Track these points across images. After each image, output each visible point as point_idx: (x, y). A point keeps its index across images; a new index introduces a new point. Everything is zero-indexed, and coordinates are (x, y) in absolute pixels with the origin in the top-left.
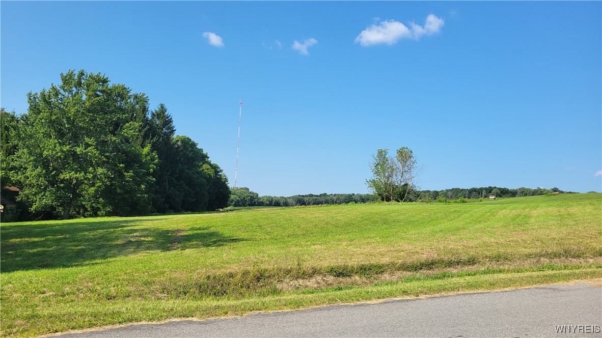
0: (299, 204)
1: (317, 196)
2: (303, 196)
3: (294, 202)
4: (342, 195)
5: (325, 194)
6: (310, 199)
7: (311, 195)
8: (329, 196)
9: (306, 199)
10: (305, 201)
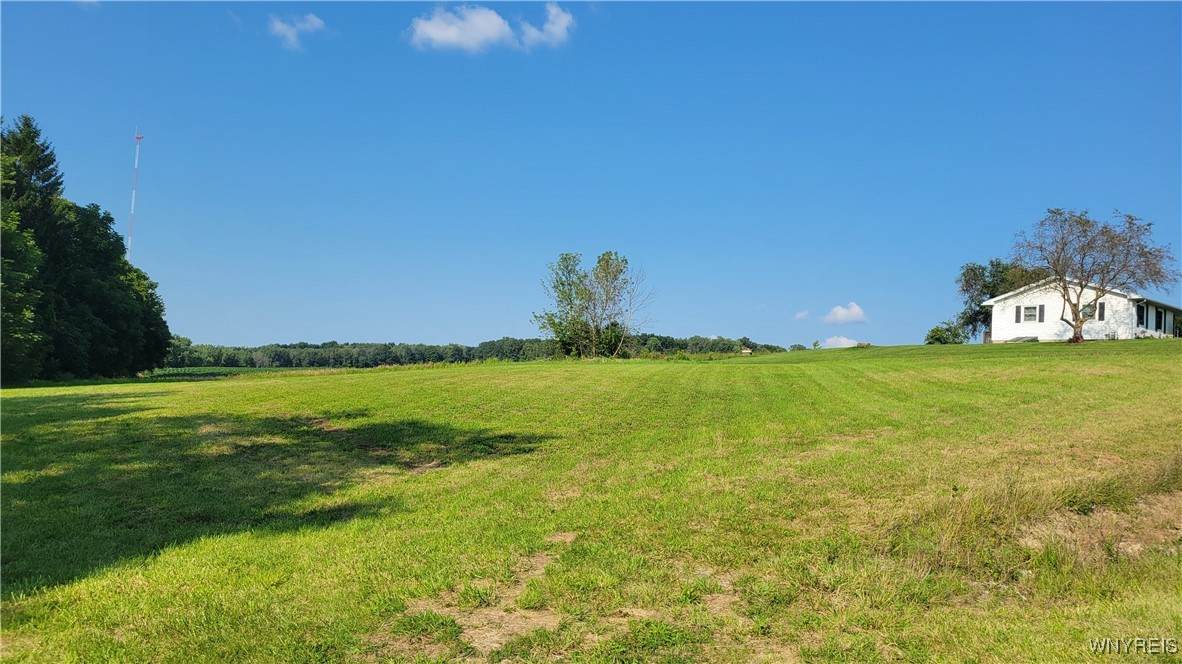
0: (278, 363)
1: (317, 347)
2: (285, 346)
3: (266, 360)
4: (370, 346)
5: (333, 344)
6: (301, 353)
7: (304, 346)
8: (342, 347)
9: (293, 353)
10: (291, 356)
